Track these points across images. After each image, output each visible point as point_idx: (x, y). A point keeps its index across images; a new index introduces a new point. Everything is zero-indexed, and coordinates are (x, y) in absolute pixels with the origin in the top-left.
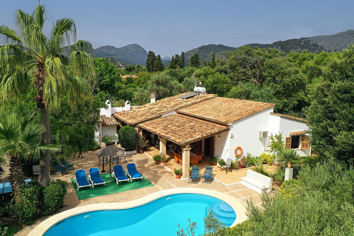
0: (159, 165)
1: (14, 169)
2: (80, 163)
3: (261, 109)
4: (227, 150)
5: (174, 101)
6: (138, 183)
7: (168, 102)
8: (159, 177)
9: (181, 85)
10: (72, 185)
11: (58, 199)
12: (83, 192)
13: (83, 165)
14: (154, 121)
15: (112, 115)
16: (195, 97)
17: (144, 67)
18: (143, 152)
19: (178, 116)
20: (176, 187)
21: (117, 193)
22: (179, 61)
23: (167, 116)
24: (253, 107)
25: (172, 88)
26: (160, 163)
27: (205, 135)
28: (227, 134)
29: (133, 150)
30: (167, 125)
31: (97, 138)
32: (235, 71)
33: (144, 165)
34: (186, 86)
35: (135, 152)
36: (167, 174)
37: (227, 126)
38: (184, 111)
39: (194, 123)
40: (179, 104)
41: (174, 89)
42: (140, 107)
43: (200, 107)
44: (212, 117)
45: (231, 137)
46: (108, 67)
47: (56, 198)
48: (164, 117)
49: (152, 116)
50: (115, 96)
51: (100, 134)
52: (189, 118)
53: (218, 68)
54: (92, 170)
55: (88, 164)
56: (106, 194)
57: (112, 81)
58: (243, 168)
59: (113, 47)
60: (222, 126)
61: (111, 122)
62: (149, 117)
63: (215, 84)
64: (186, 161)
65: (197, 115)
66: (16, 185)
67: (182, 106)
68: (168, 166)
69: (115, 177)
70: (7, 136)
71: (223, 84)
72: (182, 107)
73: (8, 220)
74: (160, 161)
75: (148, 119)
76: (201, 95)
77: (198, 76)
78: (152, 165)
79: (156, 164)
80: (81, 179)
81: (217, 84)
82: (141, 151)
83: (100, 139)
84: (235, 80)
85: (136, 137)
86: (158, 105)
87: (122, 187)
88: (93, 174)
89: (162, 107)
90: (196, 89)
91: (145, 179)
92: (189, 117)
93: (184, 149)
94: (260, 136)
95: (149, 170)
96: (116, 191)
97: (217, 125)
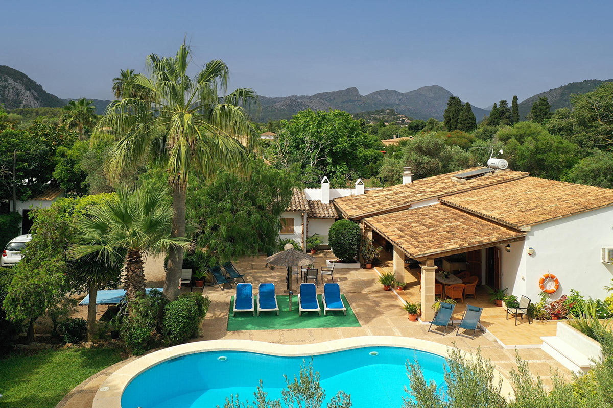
0: (390, 292)
1: (131, 269)
2: (259, 275)
3: (604, 204)
4: (523, 279)
5: (443, 182)
6: (335, 317)
7: (433, 184)
8: (379, 313)
9: (469, 154)
10: (229, 307)
11: (184, 323)
12: (239, 319)
13: (263, 277)
14: (394, 214)
15: (331, 201)
16: (485, 176)
17: (442, 124)
18: (372, 267)
19: (439, 209)
20: (400, 334)
21: (291, 330)
22: (508, 112)
23: (421, 208)
24: (589, 197)
25: (450, 158)
26: (393, 289)
27: (467, 245)
28: (522, 247)
29: (355, 262)
30: (410, 223)
31: (298, 236)
32: (588, 130)
33: (363, 289)
34: (478, 156)
35: (358, 265)
36: (397, 310)
37: (518, 231)
38: (451, 201)
39: (461, 222)
40: (450, 187)
41: (453, 161)
42: (381, 191)
43: (484, 194)
44: (495, 214)
45: (530, 254)
46: (349, 124)
47: (182, 321)
48: (414, 209)
49: (391, 206)
50: (356, 171)
51: (303, 231)
52: (456, 214)
53: (553, 123)
54: (264, 287)
55: (270, 277)
56: (272, 328)
57: (354, 146)
58: (559, 318)
59: (395, 92)
60: (510, 231)
61: (326, 212)
62: (385, 208)
63: (539, 153)
64: (428, 290)
65: (472, 208)
66: (131, 292)
67: (452, 192)
68: (405, 297)
69: (300, 303)
70: (123, 221)
71: (558, 154)
72: (452, 194)
73: (115, 343)
74: (393, 286)
75: (384, 210)
76: (497, 172)
77: (505, 139)
78: (377, 292)
79: (385, 290)
80: (243, 299)
81: (545, 153)
82: (368, 265)
83: (303, 239)
84: (589, 147)
85: (358, 240)
86: (413, 187)
87: (305, 320)
88: (263, 292)
89: (417, 192)
90: (492, 161)
91: (351, 313)
92: (457, 211)
93: (423, 267)
94: (604, 258)
95: (368, 299)
96: (291, 326)
97: (502, 228)
